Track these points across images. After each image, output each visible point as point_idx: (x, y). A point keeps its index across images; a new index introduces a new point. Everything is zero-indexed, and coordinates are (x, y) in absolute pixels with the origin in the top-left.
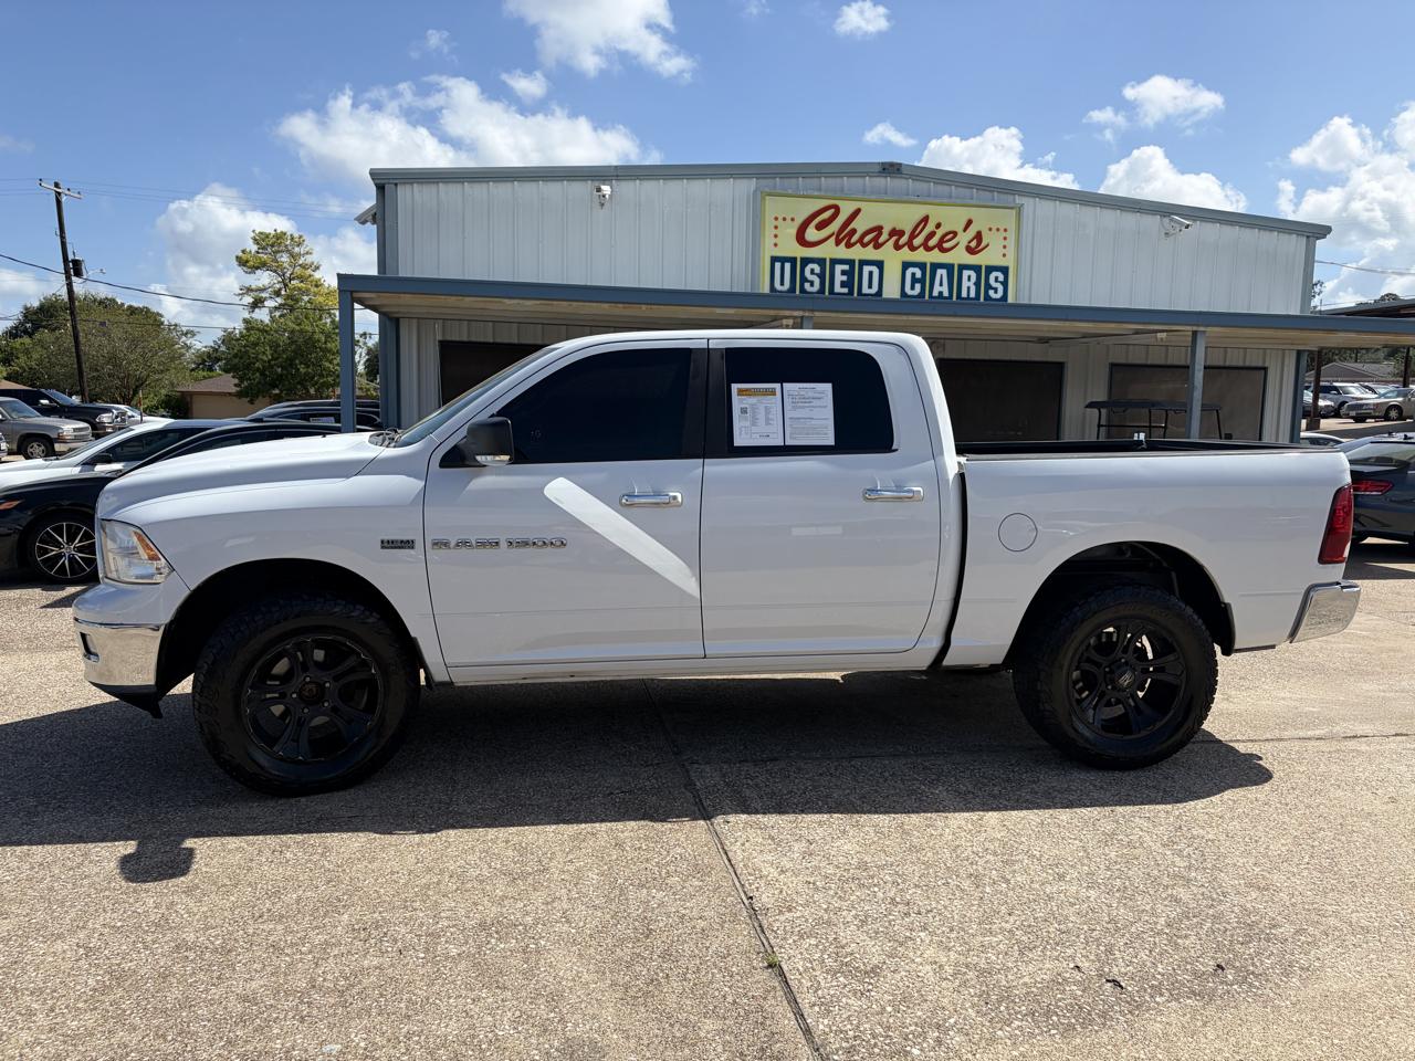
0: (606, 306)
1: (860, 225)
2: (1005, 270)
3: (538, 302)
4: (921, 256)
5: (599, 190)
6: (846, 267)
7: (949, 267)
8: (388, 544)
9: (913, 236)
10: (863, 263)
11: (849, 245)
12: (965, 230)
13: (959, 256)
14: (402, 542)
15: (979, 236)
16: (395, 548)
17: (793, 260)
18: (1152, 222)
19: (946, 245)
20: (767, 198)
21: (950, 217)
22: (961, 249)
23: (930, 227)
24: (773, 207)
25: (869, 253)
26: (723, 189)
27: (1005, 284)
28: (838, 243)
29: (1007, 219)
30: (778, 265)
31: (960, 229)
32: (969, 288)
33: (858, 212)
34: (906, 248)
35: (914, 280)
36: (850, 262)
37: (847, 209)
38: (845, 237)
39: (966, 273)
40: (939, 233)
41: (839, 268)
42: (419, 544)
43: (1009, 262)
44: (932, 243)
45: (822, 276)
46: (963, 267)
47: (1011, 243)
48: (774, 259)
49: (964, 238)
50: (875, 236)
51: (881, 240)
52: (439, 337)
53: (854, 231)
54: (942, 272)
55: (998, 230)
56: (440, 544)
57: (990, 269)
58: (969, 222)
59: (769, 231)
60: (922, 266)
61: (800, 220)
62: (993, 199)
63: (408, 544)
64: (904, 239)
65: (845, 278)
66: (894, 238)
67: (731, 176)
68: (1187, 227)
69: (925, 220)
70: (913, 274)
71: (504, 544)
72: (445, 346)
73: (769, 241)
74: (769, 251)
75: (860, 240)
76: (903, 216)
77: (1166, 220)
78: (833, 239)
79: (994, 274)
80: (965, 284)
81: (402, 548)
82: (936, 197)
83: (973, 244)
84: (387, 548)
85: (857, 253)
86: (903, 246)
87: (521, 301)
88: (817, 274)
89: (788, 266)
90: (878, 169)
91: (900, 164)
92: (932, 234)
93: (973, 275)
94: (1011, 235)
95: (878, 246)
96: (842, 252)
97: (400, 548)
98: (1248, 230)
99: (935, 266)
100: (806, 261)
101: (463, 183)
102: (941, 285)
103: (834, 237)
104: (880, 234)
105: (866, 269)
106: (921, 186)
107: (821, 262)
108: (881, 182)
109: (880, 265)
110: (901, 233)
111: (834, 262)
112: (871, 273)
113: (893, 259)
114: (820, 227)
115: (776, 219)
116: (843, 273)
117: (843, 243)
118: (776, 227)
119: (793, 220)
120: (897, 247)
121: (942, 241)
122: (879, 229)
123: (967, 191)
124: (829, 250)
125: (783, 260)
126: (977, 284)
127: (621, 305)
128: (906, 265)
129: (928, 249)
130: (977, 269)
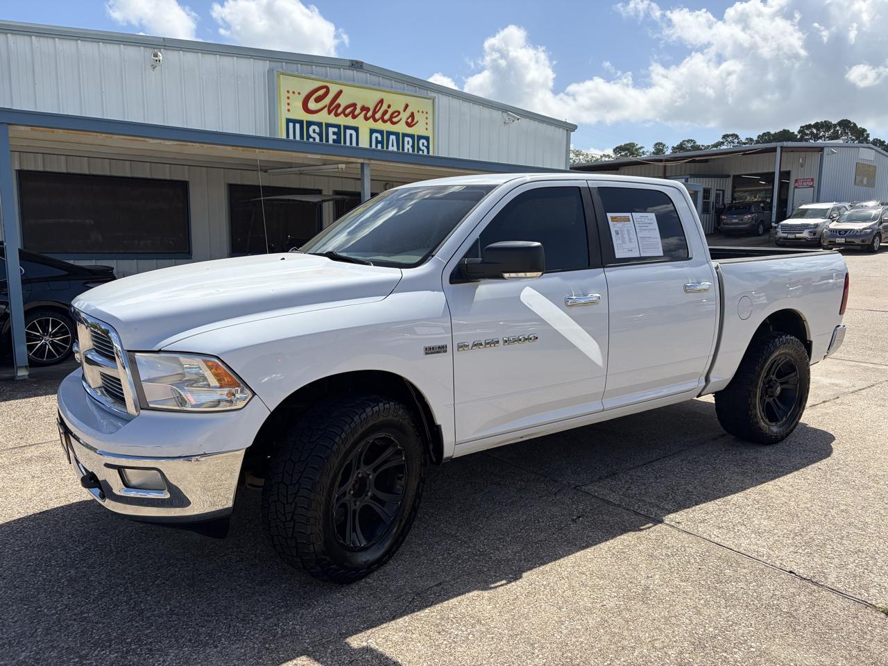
0: (229, 148)
1: (343, 101)
2: (427, 139)
3: (176, 143)
4: (380, 125)
5: (156, 55)
6: (336, 130)
7: (397, 134)
8: (430, 351)
9: (375, 112)
10: (346, 127)
11: (337, 115)
12: (404, 111)
13: (401, 128)
14: (439, 347)
15: (412, 115)
16: (434, 353)
17: (301, 122)
18: (497, 115)
19: (394, 120)
20: (281, 76)
21: (396, 101)
22: (402, 123)
23: (384, 107)
24: (286, 84)
25: (349, 121)
26: (245, 65)
27: (428, 147)
28: (329, 113)
29: (426, 105)
30: (291, 125)
31: (401, 110)
32: (408, 149)
33: (340, 92)
34: (371, 120)
35: (377, 142)
36: (338, 126)
37: (334, 90)
38: (333, 108)
39: (406, 139)
40: (390, 111)
41: (331, 130)
42: (449, 349)
43: (429, 133)
44: (386, 117)
45: (320, 134)
46: (405, 135)
47: (430, 121)
48: (288, 121)
49: (404, 116)
50: (351, 110)
51: (356, 113)
52: (17, 167)
53: (339, 106)
54: (393, 137)
55: (423, 112)
56: (462, 346)
57: (420, 137)
58: (407, 106)
59: (284, 101)
60: (381, 132)
61: (304, 94)
62: (416, 92)
63: (442, 349)
64: (370, 114)
65: (335, 137)
66: (364, 112)
67: (251, 57)
68: (518, 120)
69: (381, 101)
70: (377, 138)
71: (501, 342)
72: (23, 176)
73: (284, 107)
74: (284, 115)
75: (343, 112)
76: (368, 98)
77: (505, 114)
78: (326, 110)
79: (422, 141)
80: (406, 147)
81: (439, 352)
82: (383, 86)
83: (410, 120)
84: (429, 354)
85: (342, 121)
86: (370, 118)
87: (162, 141)
88: (317, 133)
89: (298, 126)
90: (348, 64)
91: (363, 62)
92: (385, 112)
93: (411, 141)
94: (430, 116)
95: (354, 117)
96: (332, 119)
97: (437, 352)
98: (541, 124)
99: (389, 133)
100: (310, 124)
101: (31, 36)
102: (393, 146)
103: (327, 108)
104: (355, 109)
105: (348, 132)
106: (375, 79)
107: (319, 125)
108: (350, 73)
109: (356, 129)
110: (368, 110)
111: (328, 125)
112: (351, 135)
113: (365, 126)
114: (318, 100)
115: (288, 92)
116: (334, 133)
117: (333, 113)
118: (288, 98)
119: (299, 93)
120: (366, 119)
121: (392, 117)
122: (354, 105)
123: (402, 85)
124: (324, 117)
125: (295, 121)
126: (413, 147)
127: (241, 149)
128: (372, 131)
129: (385, 121)
130: (412, 136)
